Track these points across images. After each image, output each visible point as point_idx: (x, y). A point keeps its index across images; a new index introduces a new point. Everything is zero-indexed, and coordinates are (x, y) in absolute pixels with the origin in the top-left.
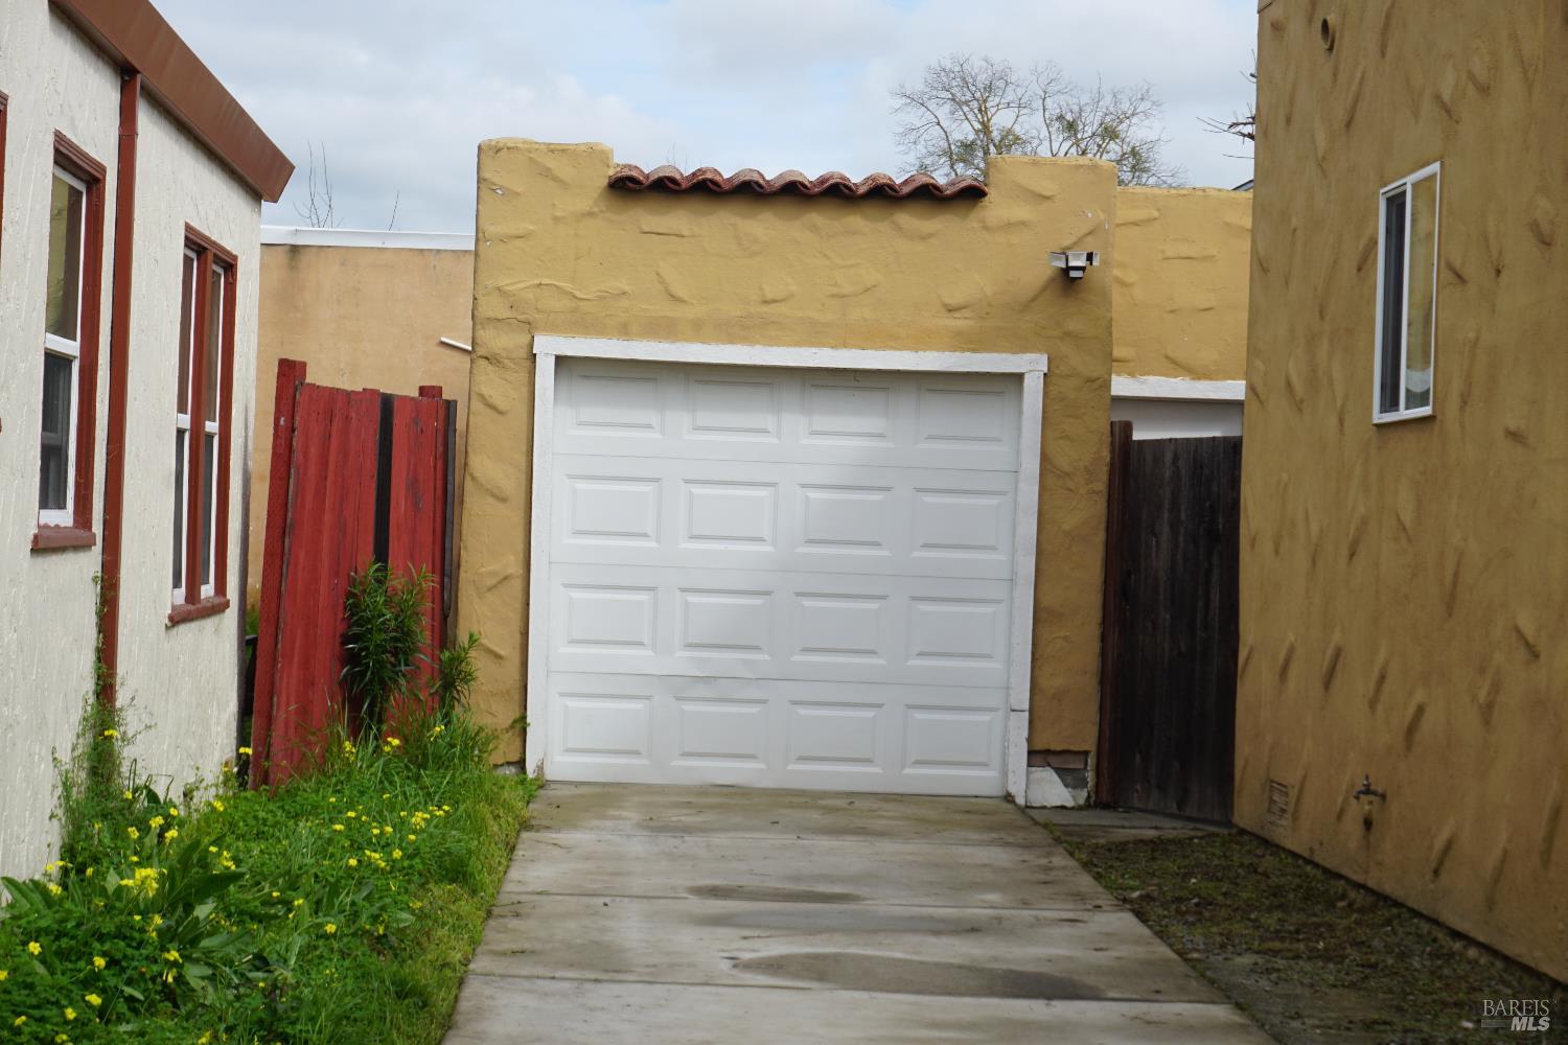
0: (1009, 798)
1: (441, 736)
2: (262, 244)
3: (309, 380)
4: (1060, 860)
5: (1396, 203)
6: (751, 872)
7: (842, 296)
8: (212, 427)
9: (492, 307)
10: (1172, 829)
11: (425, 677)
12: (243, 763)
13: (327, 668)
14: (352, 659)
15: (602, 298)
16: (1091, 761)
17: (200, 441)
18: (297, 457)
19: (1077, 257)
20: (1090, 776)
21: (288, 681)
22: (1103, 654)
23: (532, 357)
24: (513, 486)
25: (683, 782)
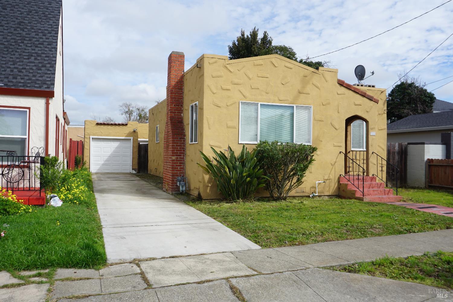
0: (130, 173)
1: (84, 168)
3: (72, 140)
4: (134, 175)
5: (157, 127)
9: (86, 134)
10: (143, 174)
11: (82, 164)
13: (74, 163)
14: (75, 162)
15: (96, 133)
16: (137, 169)
18: (72, 146)
19: (135, 130)
20: (137, 171)
21: (71, 164)
22: (138, 161)
23: (90, 138)
24: (88, 148)
25: (104, 172)
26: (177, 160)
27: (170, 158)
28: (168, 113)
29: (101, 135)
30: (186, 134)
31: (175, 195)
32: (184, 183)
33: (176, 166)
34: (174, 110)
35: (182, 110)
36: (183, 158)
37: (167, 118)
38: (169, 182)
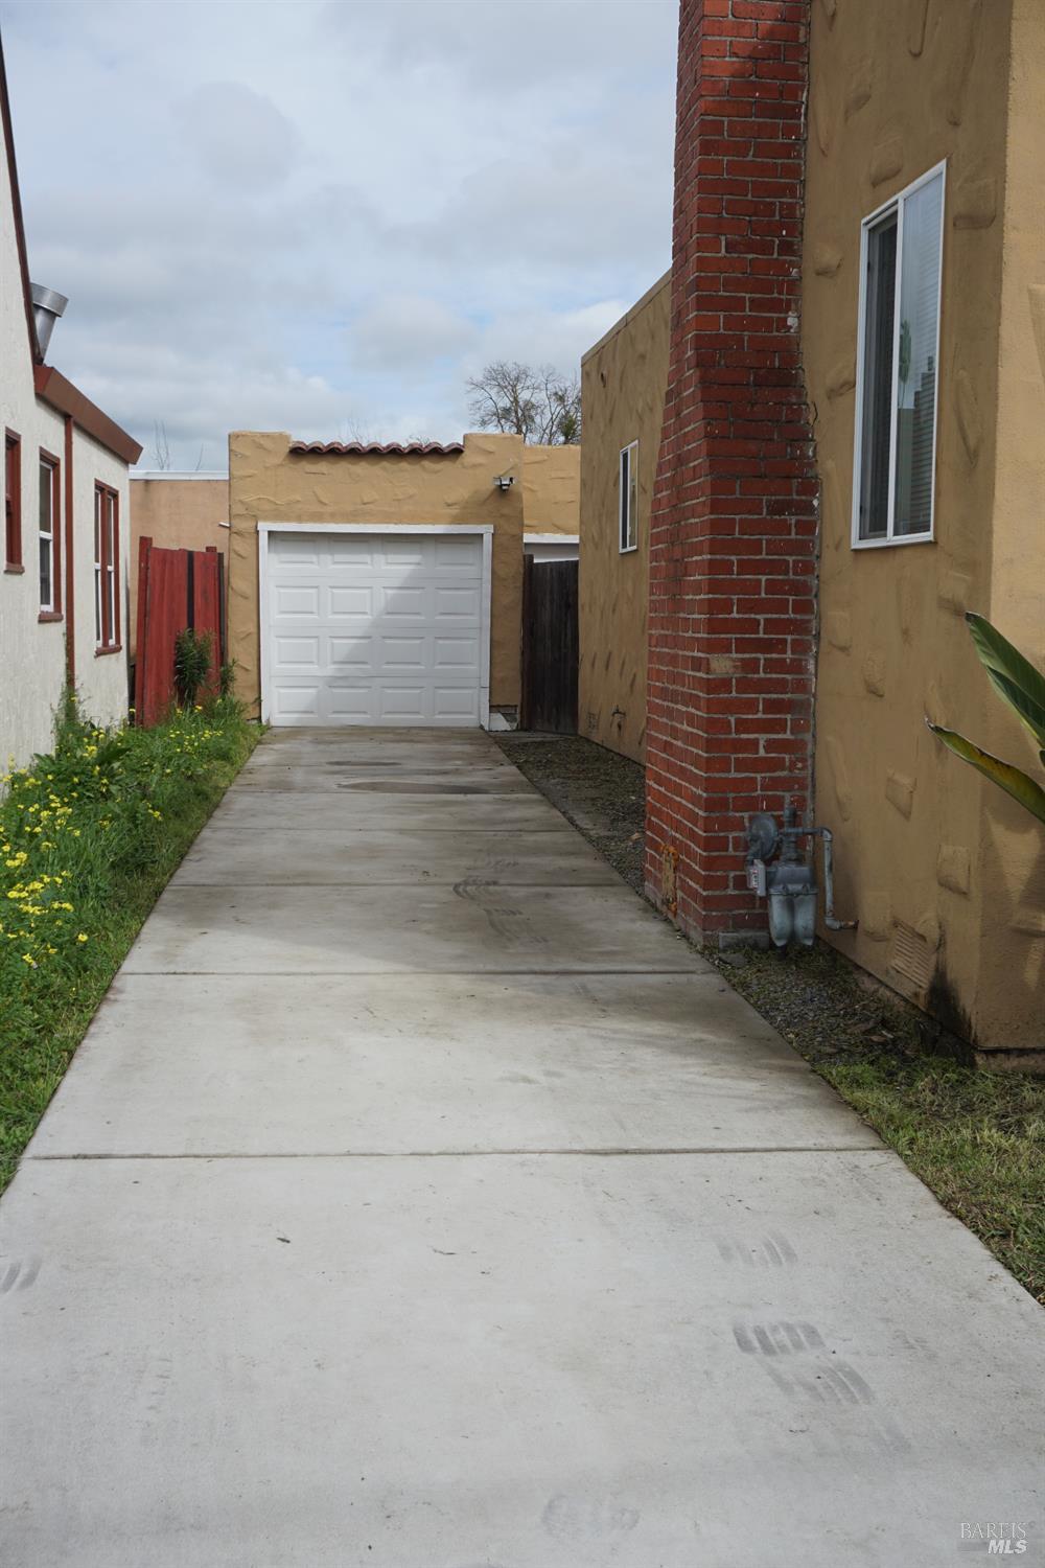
0: (482, 727)
1: (220, 704)
2: (131, 480)
3: (154, 545)
4: (495, 749)
5: (625, 456)
6: (355, 756)
7: (399, 500)
8: (111, 568)
9: (238, 509)
10: (549, 737)
11: (214, 679)
12: (131, 716)
13: (169, 678)
14: (179, 672)
15: (288, 504)
16: (518, 710)
17: (106, 575)
18: (150, 581)
19: (505, 480)
20: (518, 716)
21: (150, 683)
22: (523, 661)
23: (258, 532)
24: (251, 592)
25: (333, 724)
26: (744, 684)
27: (697, 664)
28: (679, 315)
29: (318, 517)
30: (819, 469)
31: (729, 956)
32: (805, 870)
33: (743, 726)
34: (727, 284)
35: (794, 286)
36: (797, 667)
37: (677, 359)
38: (690, 854)
